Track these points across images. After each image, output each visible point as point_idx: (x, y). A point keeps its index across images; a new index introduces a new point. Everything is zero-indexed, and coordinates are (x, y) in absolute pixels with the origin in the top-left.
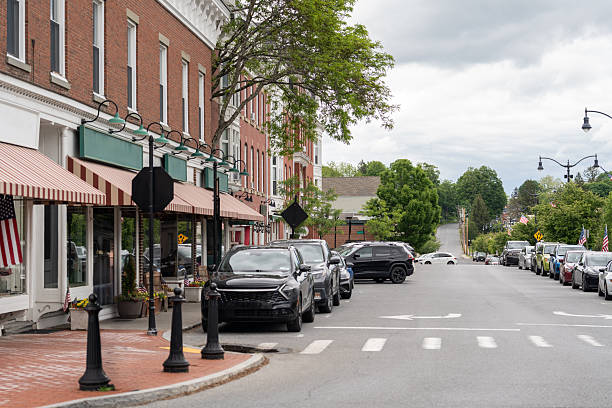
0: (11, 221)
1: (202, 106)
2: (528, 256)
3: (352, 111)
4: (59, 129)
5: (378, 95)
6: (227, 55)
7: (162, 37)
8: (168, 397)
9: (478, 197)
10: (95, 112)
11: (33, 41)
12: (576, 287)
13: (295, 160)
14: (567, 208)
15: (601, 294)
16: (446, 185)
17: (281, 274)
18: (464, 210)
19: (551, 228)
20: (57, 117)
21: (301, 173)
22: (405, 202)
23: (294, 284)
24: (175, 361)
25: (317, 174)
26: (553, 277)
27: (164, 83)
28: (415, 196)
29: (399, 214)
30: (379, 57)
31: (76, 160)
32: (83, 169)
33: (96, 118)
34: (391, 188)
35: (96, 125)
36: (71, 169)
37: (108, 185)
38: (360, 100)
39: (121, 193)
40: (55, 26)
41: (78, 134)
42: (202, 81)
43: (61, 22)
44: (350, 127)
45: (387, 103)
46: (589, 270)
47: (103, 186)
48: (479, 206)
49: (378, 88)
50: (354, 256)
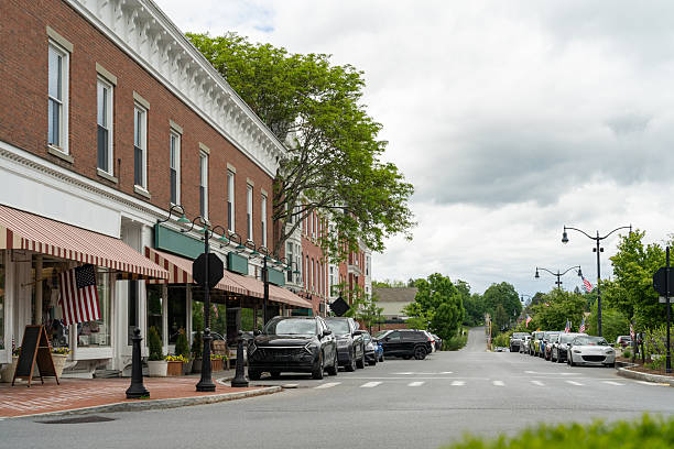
0: (92, 287)
1: (264, 220)
2: (526, 343)
3: (385, 228)
4: (139, 226)
5: (403, 215)
6: (289, 186)
7: (229, 166)
8: (193, 404)
9: (500, 306)
10: (167, 215)
11: (119, 160)
12: (554, 360)
13: (349, 271)
14: (556, 306)
15: (569, 363)
16: (476, 296)
17: (307, 336)
18: (488, 315)
19: (544, 322)
20: (136, 216)
21: (354, 281)
22: (437, 305)
23: (319, 343)
24: (205, 383)
25: (368, 284)
26: (542, 356)
27: (232, 201)
28: (445, 301)
29: (431, 313)
30: (402, 185)
31: (152, 250)
32: (157, 256)
33: (168, 219)
34: (426, 294)
35: (168, 224)
36: (148, 256)
37: (176, 267)
38: (389, 220)
39: (185, 273)
40: (138, 151)
41: (154, 230)
42: (264, 202)
43: (144, 147)
44: (383, 239)
45: (408, 220)
46: (563, 346)
47: (171, 268)
48: (500, 314)
49: (402, 209)
50: (386, 339)
